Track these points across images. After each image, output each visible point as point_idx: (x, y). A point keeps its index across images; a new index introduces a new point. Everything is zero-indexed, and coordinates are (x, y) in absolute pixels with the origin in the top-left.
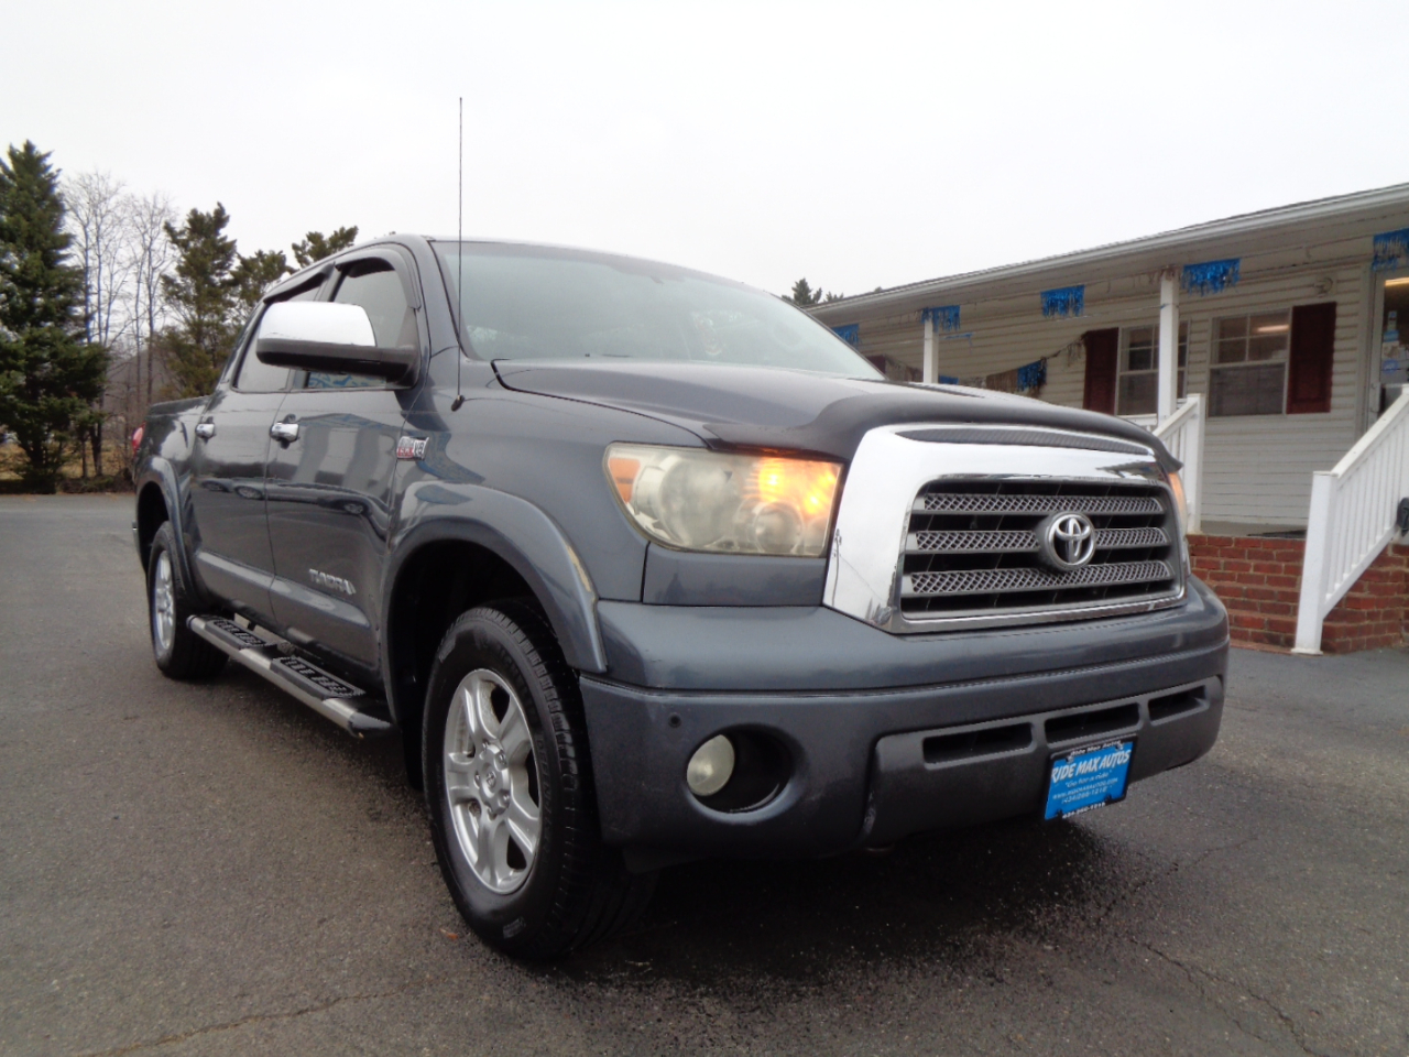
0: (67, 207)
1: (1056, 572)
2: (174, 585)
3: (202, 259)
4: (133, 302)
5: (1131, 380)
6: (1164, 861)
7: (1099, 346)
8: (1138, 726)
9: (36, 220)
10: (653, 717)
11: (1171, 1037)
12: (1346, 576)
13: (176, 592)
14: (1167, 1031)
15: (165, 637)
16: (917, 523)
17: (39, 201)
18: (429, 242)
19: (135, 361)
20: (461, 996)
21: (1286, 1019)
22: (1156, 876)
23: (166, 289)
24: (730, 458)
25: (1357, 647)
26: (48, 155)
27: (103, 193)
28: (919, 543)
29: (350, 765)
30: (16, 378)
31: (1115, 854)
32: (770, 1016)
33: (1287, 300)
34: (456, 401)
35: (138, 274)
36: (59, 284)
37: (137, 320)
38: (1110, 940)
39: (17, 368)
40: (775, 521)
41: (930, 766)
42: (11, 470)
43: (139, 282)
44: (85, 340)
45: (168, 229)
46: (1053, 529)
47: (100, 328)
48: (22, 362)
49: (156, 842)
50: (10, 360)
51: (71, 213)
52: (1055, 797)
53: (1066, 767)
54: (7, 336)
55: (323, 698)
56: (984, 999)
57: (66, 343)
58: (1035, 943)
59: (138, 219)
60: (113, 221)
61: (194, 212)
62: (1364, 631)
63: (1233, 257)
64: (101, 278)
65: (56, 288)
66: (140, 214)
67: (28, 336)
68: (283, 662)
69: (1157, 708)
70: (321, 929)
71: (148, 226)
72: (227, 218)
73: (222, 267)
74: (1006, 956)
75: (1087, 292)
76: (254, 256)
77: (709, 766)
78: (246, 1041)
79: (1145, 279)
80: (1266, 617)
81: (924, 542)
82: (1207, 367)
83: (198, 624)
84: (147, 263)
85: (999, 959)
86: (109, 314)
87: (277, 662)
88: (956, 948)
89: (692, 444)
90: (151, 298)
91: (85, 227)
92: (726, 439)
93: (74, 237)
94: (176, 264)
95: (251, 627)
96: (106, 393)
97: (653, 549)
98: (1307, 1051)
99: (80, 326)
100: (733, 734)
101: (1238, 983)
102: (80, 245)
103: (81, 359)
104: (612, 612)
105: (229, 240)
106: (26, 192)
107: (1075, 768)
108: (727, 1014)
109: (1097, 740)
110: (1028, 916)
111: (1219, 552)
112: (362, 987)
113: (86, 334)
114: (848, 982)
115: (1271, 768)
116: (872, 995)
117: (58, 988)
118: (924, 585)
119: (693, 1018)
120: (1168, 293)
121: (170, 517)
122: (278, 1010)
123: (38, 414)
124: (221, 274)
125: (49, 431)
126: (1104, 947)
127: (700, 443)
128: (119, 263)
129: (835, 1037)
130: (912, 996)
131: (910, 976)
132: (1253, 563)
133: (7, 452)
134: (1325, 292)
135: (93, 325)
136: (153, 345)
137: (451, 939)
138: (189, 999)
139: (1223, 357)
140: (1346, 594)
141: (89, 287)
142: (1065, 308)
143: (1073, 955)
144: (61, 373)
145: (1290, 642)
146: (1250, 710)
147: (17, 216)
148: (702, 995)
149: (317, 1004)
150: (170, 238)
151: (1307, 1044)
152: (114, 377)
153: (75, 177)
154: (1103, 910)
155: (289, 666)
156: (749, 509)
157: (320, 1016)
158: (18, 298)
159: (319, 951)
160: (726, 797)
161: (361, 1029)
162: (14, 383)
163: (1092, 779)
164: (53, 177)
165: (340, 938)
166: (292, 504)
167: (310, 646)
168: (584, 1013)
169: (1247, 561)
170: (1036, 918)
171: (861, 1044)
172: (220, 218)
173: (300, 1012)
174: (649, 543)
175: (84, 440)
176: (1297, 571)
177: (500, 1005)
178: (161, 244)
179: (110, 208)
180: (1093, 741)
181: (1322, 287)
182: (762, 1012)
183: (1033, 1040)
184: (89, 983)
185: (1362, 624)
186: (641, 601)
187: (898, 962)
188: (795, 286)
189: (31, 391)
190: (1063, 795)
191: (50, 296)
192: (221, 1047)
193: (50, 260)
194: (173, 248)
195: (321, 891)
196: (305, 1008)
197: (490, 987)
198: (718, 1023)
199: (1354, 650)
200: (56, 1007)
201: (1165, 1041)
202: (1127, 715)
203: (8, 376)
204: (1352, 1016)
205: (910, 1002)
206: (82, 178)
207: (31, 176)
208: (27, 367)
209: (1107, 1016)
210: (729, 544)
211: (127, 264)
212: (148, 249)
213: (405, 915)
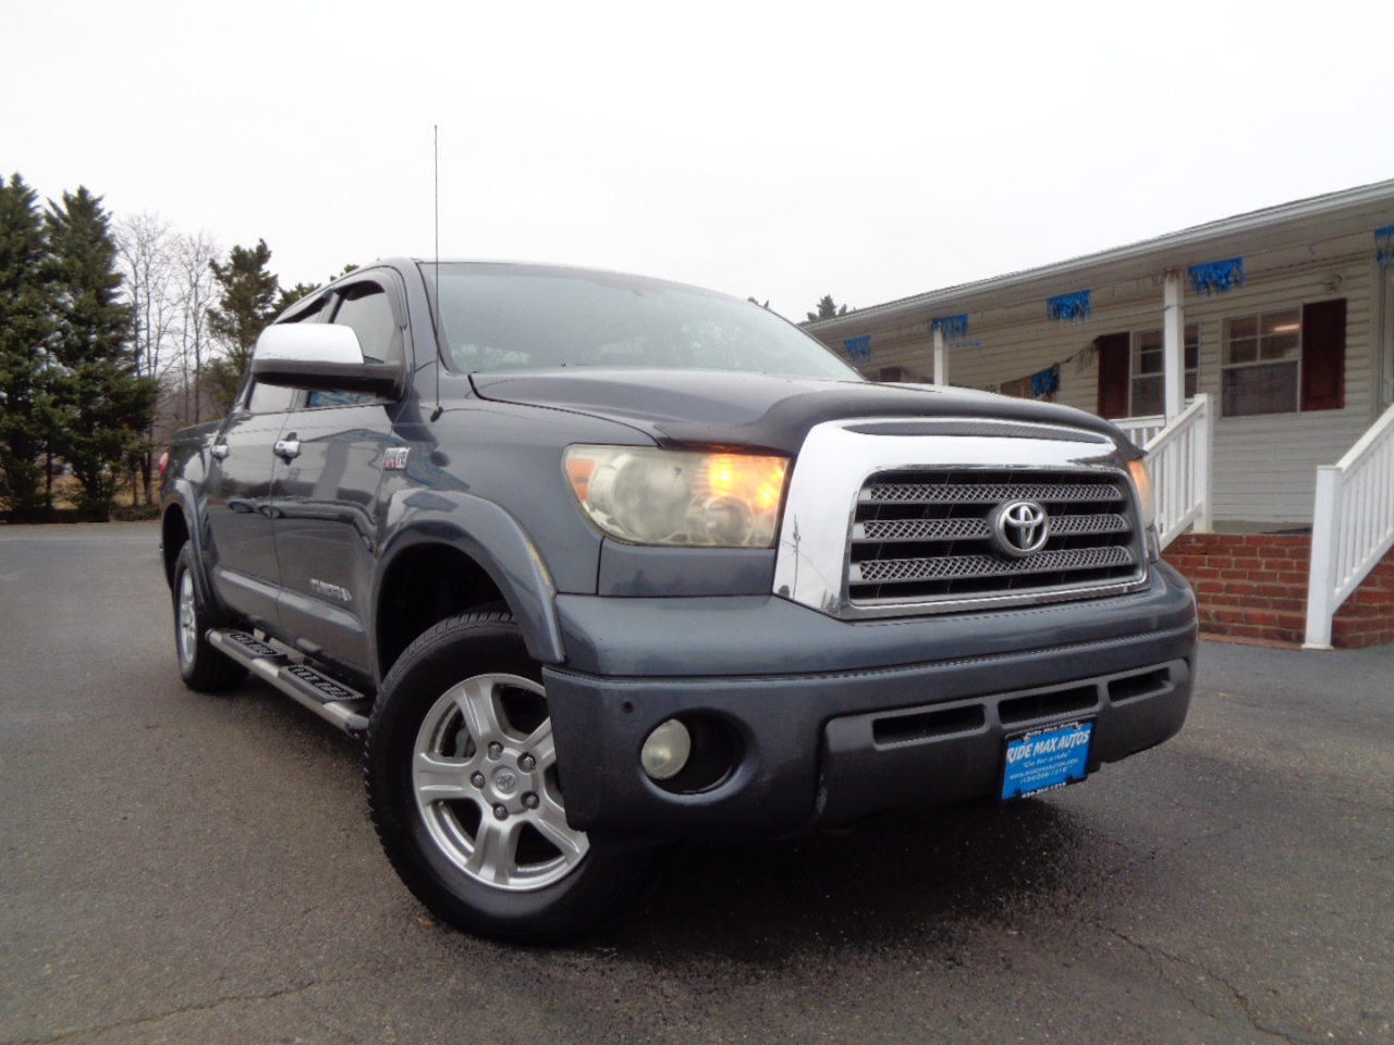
0: (118, 247)
1: (1010, 559)
2: (196, 602)
3: (245, 293)
4: (181, 337)
5: (1143, 381)
6: (1142, 850)
7: (1111, 351)
8: (1097, 708)
9: (89, 262)
10: (606, 702)
11: (1123, 1016)
12: (1356, 570)
13: (197, 607)
14: (1120, 1010)
15: (189, 652)
16: (863, 513)
17: (93, 243)
18: (417, 264)
19: (184, 393)
20: (428, 980)
21: (1242, 998)
22: (1131, 864)
23: (211, 325)
24: (682, 455)
25: (1370, 642)
26: (100, 199)
27: (152, 233)
28: (867, 532)
29: (353, 769)
30: (71, 412)
31: (1092, 843)
32: (725, 996)
33: (1297, 298)
34: (435, 413)
35: (186, 309)
36: (111, 321)
37: (185, 353)
38: (1075, 926)
39: (72, 402)
40: (725, 516)
41: (881, 747)
42: (67, 499)
43: (186, 317)
44: (135, 374)
45: (213, 265)
46: (1003, 516)
47: (149, 362)
48: (76, 397)
49: (160, 840)
50: (66, 395)
51: (122, 253)
52: (1011, 777)
53: (1022, 747)
54: (62, 372)
55: (324, 702)
56: (941, 981)
57: (117, 377)
58: (1000, 928)
59: (185, 258)
60: (161, 260)
61: (237, 249)
62: (1376, 625)
63: (1236, 257)
64: (150, 314)
65: (108, 325)
66: (186, 253)
67: (82, 371)
68: (290, 670)
69: (1117, 690)
70: (304, 919)
71: (195, 263)
72: (269, 255)
73: (265, 300)
74: (969, 941)
75: (1092, 297)
76: (295, 289)
77: (665, 749)
78: (218, 1020)
79: (1149, 282)
80: (1277, 613)
81: (871, 532)
82: (1219, 368)
83: (216, 637)
84: (193, 299)
85: (963, 943)
86: (157, 349)
87: (285, 670)
88: (921, 933)
89: (645, 443)
90: (198, 331)
91: (134, 266)
92: (675, 437)
93: (124, 276)
94: (219, 299)
95: (267, 639)
96: (156, 424)
97: (607, 543)
98: (1258, 1028)
99: (131, 360)
100: (687, 718)
101: (1198, 963)
102: (130, 283)
103: (131, 392)
104: (569, 605)
105: (271, 275)
106: (80, 234)
107: (1032, 749)
108: (684, 996)
109: (1053, 722)
110: (996, 902)
111: (1231, 550)
112: (335, 972)
113: (135, 368)
114: (808, 965)
115: (1265, 760)
116: (829, 978)
117: (50, 972)
118: (873, 573)
119: (650, 999)
120: (1172, 295)
121: (190, 535)
122: (253, 993)
123: (92, 445)
124: (263, 308)
125: (103, 461)
126: (1068, 932)
127: (651, 442)
128: (167, 299)
129: (787, 1016)
130: (869, 979)
131: (870, 960)
132: (1264, 561)
133: (64, 483)
134: (1333, 288)
135: (142, 359)
136: (200, 377)
137: (427, 927)
138: (172, 982)
139: (1234, 358)
140: (1356, 589)
141: (138, 323)
142: (1072, 314)
143: (1036, 940)
144: (113, 406)
145: (1301, 638)
146: (1253, 705)
147: (73, 257)
148: (663, 978)
149: (292, 987)
150: (214, 275)
151: (1258, 1022)
152: (164, 408)
153: (125, 219)
154: (1073, 897)
155: (296, 673)
156: (699, 503)
157: (292, 997)
158: (72, 335)
159: (300, 938)
160: (683, 780)
161: (330, 1009)
162: (70, 417)
163: (1051, 759)
164: (105, 219)
165: (321, 927)
166: (313, 521)
167: (317, 655)
168: (545, 994)
169: (1259, 558)
170: (1004, 906)
171: (811, 1023)
172: (262, 254)
173: (275, 994)
174: (604, 537)
175: (135, 470)
176: (1305, 567)
177: (465, 987)
178: (206, 280)
179: (158, 247)
180: (1049, 723)
181: (1331, 284)
182: (719, 994)
183: (982, 1018)
184: (79, 969)
185: (1375, 618)
186: (596, 594)
187: (860, 948)
188: (820, 303)
189: (85, 425)
190: (1022, 775)
191: (103, 332)
192: (195, 1025)
193: (102, 298)
194: (218, 284)
195: (309, 884)
196: (279, 990)
197: (458, 971)
198: (675, 1003)
199: (1367, 645)
200: (46, 990)
201: (1116, 1020)
202: (1087, 696)
203: (63, 410)
204: (1310, 995)
205: (866, 983)
206: (132, 220)
207: (84, 219)
208: (82, 401)
209: (1060, 996)
210: (684, 538)
211: (175, 301)
212: (195, 285)
213: (387, 905)
